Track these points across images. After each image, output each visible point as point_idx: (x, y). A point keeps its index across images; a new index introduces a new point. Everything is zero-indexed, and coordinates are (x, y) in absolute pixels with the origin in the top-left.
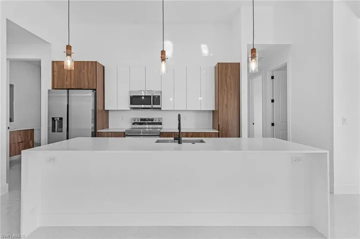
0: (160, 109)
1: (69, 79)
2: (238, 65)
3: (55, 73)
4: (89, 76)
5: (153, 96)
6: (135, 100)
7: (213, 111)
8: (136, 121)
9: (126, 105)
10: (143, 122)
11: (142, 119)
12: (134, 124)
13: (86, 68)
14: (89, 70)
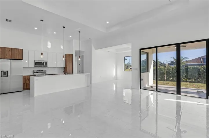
0: (47, 67)
1: (8, 55)
2: (72, 55)
5: (45, 63)
6: (37, 64)
7: (64, 68)
8: (36, 72)
9: (32, 65)
10: (39, 71)
11: (38, 71)
12: (34, 72)
13: (17, 51)
14: (19, 52)
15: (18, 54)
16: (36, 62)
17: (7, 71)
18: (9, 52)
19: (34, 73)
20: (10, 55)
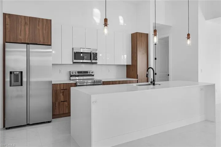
0: (96, 63)
1: (23, 33)
3: (8, 26)
4: (44, 32)
5: (93, 53)
6: (77, 56)
8: (74, 74)
9: (68, 59)
10: (80, 74)
11: (78, 72)
12: (71, 76)
13: (41, 24)
14: (44, 27)
15: (43, 33)
16: (75, 51)
17: (22, 72)
18: (25, 26)
19: (72, 78)
20: (27, 33)
